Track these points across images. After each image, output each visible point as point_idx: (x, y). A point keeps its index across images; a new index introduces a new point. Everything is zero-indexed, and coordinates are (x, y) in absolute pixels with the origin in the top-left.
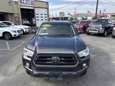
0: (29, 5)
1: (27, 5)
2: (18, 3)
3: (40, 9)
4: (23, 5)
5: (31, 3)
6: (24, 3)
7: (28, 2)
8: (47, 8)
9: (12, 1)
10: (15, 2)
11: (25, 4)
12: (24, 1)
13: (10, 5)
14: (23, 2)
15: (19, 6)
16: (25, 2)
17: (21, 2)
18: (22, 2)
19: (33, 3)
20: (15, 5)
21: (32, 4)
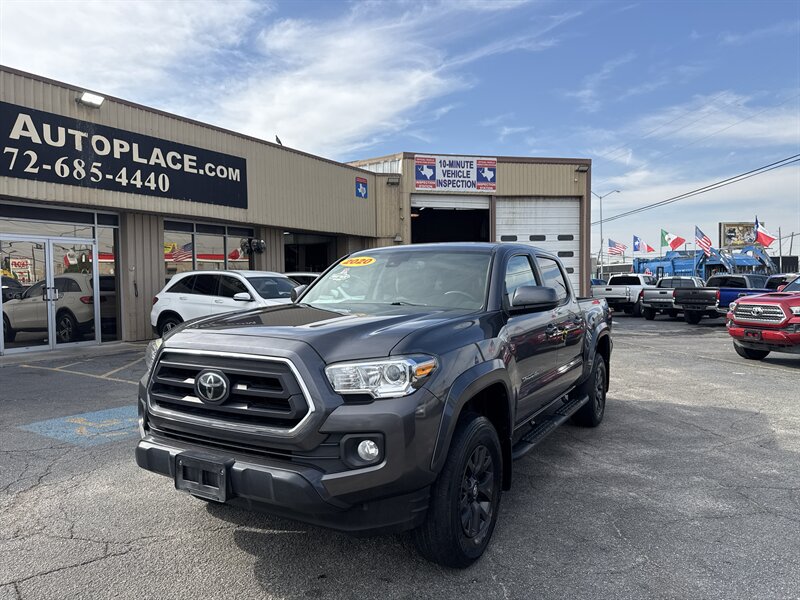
0: (462, 190)
1: (450, 189)
2: (405, 179)
3: (532, 204)
4: (429, 189)
5: (473, 177)
6: (433, 177)
7: (456, 174)
8: (582, 200)
9: (374, 174)
10: (385, 180)
11: (440, 183)
12: (433, 168)
13: (359, 194)
14: (428, 172)
15: (406, 197)
16: (439, 176)
17: (420, 176)
18: (425, 177)
19: (488, 174)
20: (385, 196)
21: (481, 178)
